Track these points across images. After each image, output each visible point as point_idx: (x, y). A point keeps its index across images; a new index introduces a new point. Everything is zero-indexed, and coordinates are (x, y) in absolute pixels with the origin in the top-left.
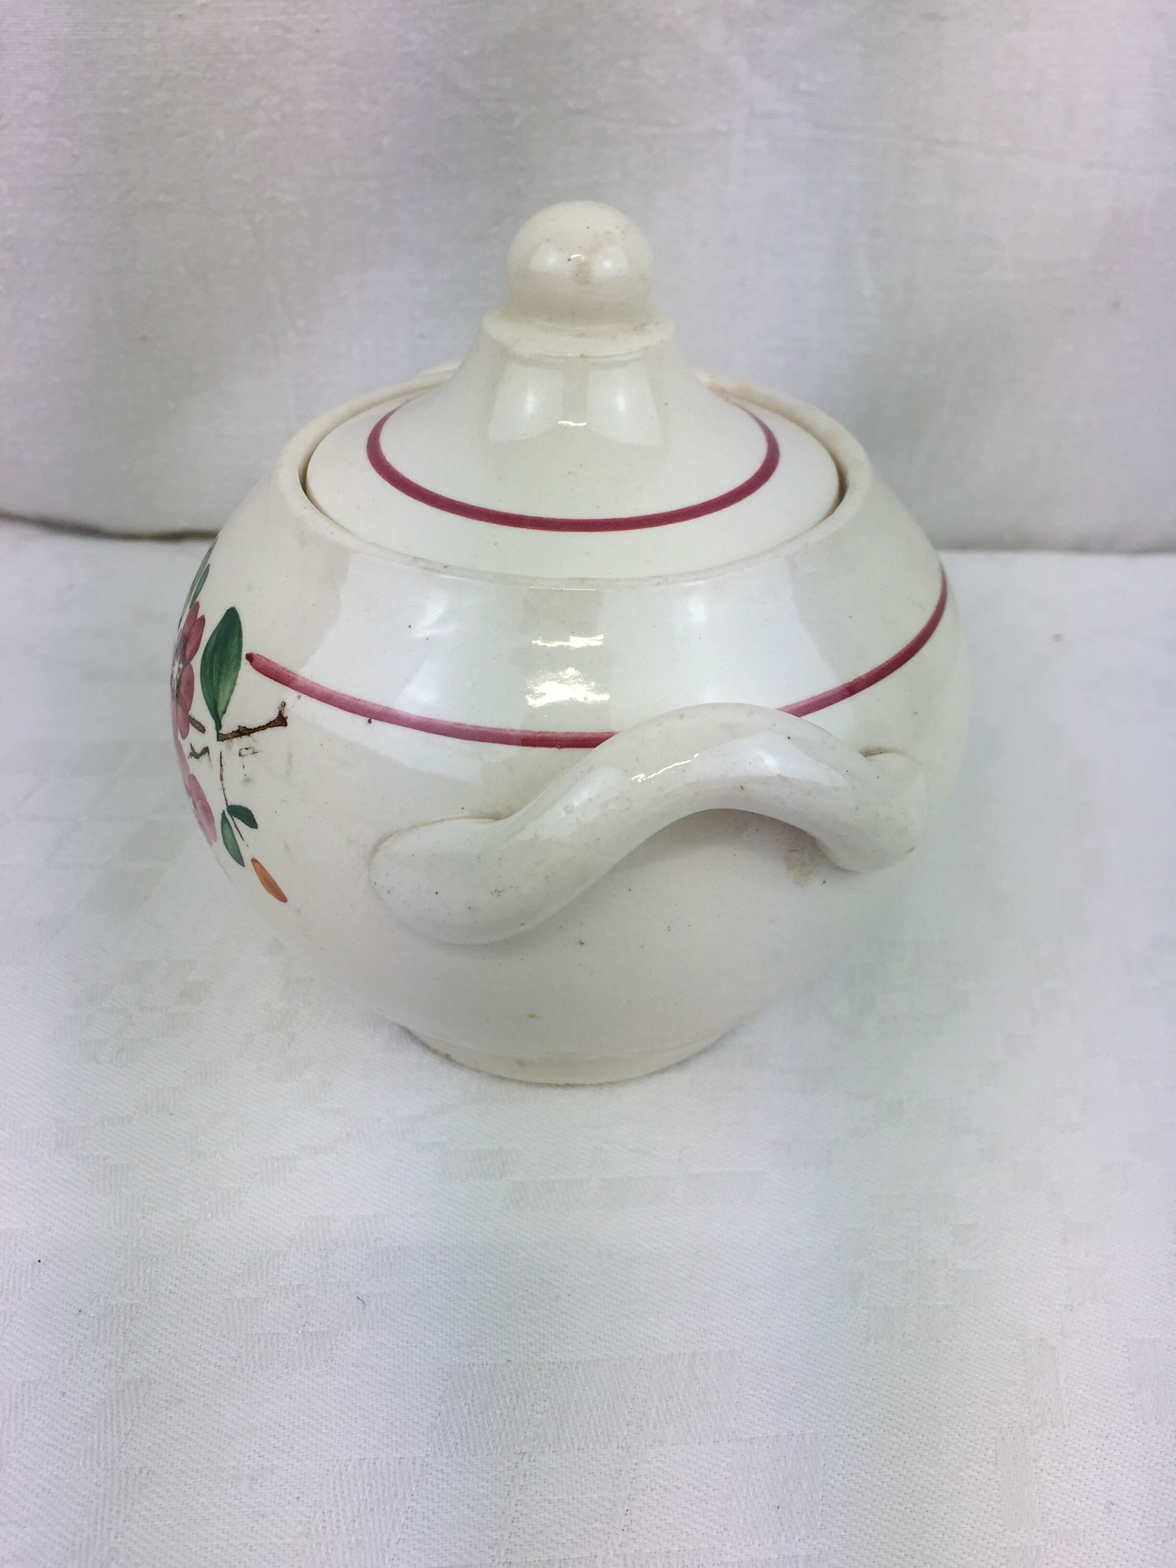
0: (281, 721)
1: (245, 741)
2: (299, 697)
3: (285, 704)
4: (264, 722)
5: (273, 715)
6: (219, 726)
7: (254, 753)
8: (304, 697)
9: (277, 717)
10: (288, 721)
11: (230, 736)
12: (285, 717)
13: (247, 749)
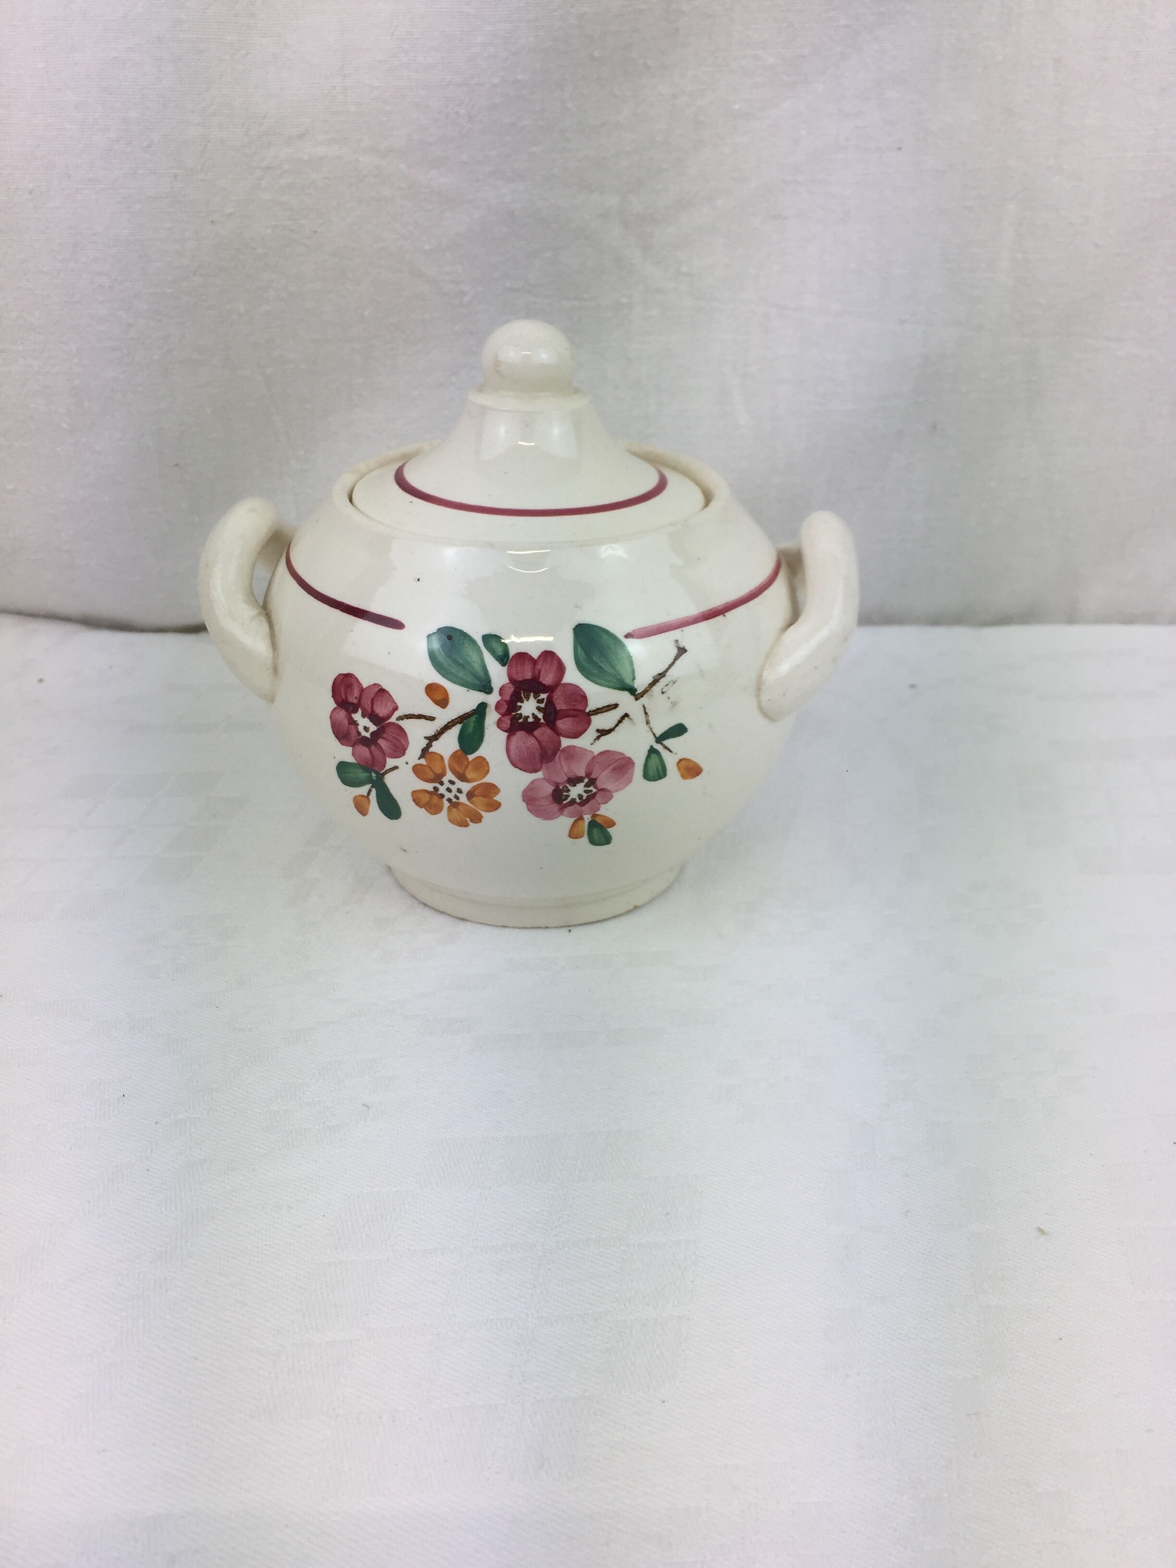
0: (682, 651)
1: (663, 682)
2: (682, 631)
3: (677, 641)
4: (672, 661)
5: (674, 652)
6: (632, 691)
7: (674, 683)
8: (686, 629)
9: (678, 651)
10: (686, 648)
11: (648, 689)
12: (682, 647)
13: (667, 685)
